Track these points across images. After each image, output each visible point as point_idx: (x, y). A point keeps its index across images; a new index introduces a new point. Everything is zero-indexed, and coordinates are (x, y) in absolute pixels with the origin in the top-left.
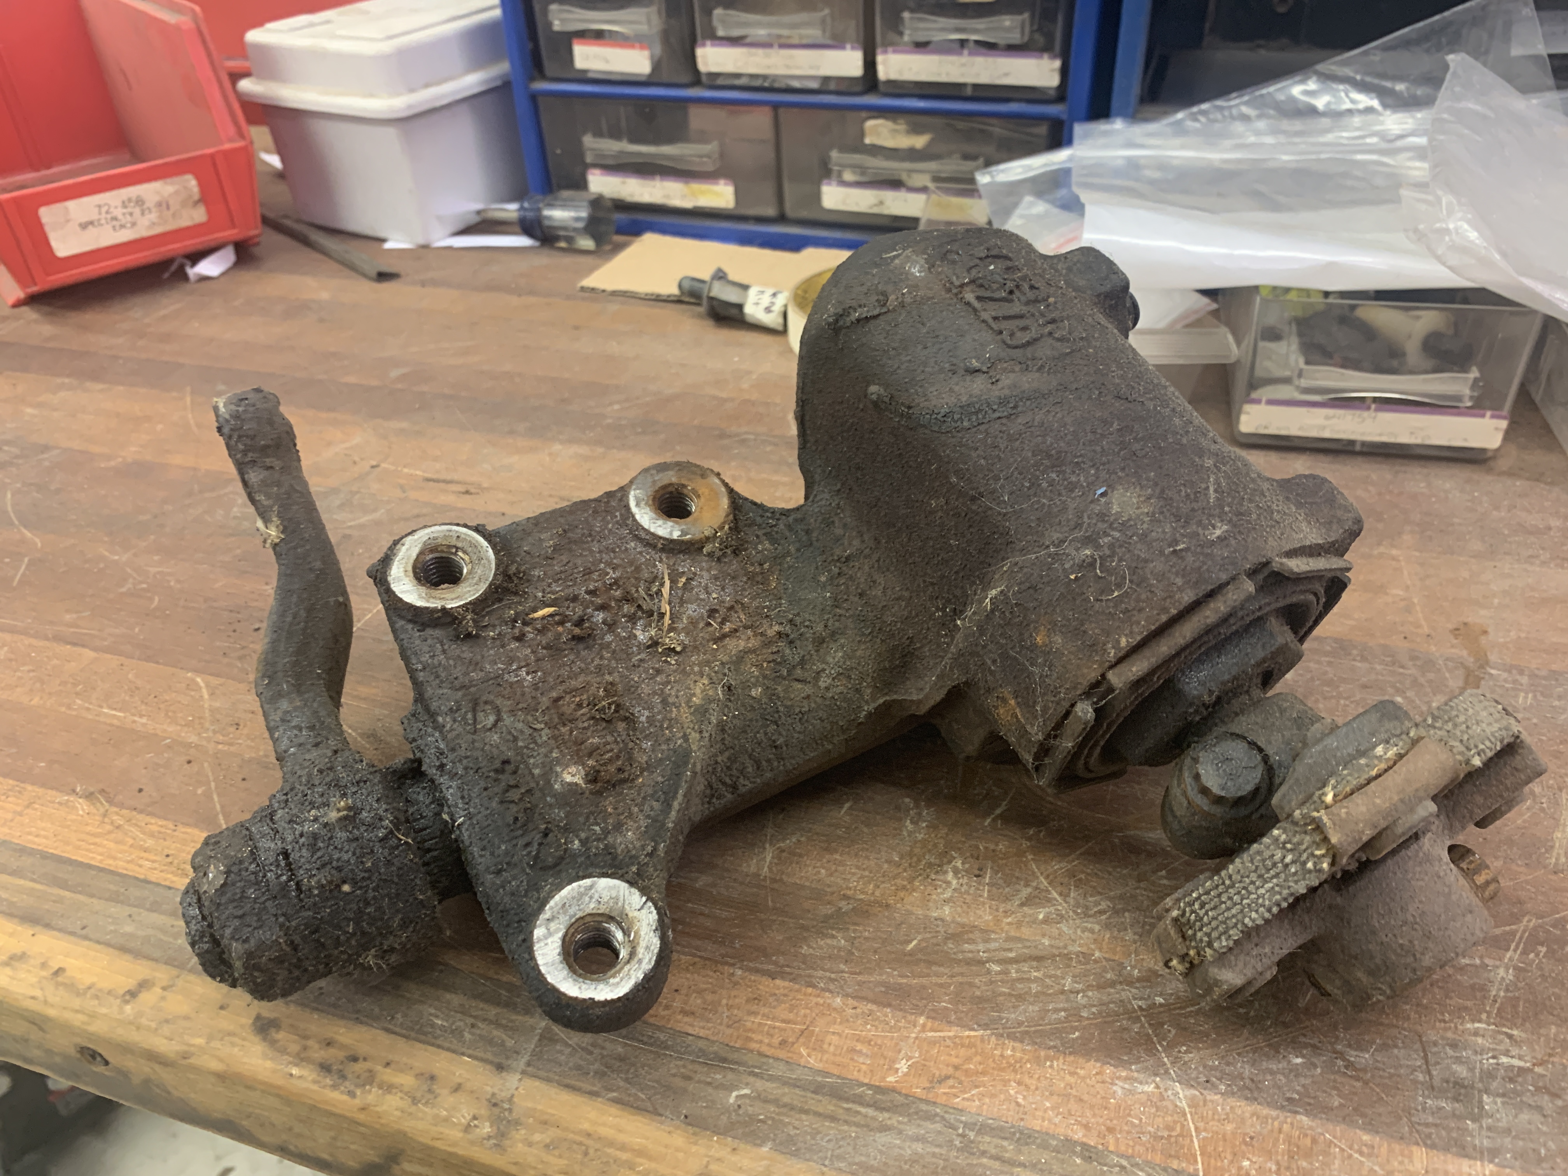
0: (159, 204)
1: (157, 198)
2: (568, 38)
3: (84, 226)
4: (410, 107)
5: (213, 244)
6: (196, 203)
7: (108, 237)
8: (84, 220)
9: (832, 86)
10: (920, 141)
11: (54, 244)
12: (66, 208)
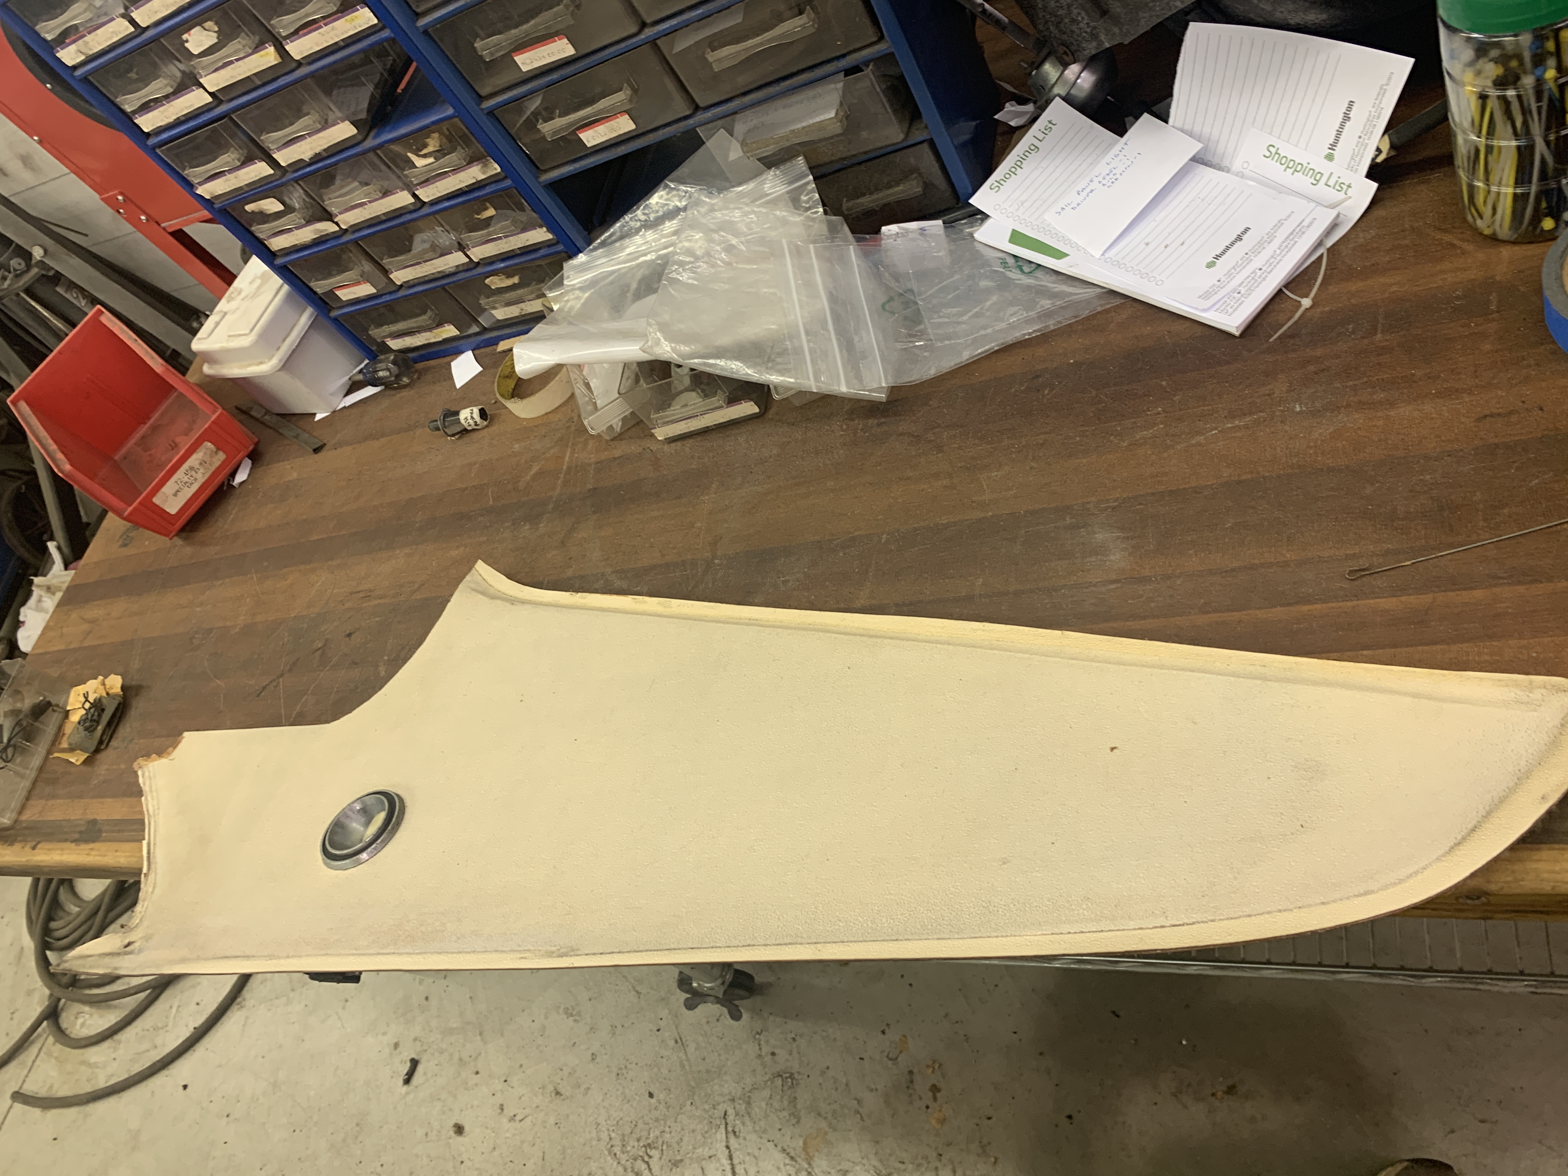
0: (201, 464)
1: (197, 462)
2: (331, 293)
3: (175, 495)
4: (280, 361)
5: (235, 467)
6: (216, 453)
7: (188, 493)
8: (174, 491)
9: (461, 269)
10: (516, 280)
11: (168, 510)
12: (164, 493)
